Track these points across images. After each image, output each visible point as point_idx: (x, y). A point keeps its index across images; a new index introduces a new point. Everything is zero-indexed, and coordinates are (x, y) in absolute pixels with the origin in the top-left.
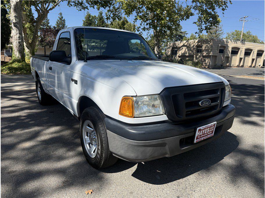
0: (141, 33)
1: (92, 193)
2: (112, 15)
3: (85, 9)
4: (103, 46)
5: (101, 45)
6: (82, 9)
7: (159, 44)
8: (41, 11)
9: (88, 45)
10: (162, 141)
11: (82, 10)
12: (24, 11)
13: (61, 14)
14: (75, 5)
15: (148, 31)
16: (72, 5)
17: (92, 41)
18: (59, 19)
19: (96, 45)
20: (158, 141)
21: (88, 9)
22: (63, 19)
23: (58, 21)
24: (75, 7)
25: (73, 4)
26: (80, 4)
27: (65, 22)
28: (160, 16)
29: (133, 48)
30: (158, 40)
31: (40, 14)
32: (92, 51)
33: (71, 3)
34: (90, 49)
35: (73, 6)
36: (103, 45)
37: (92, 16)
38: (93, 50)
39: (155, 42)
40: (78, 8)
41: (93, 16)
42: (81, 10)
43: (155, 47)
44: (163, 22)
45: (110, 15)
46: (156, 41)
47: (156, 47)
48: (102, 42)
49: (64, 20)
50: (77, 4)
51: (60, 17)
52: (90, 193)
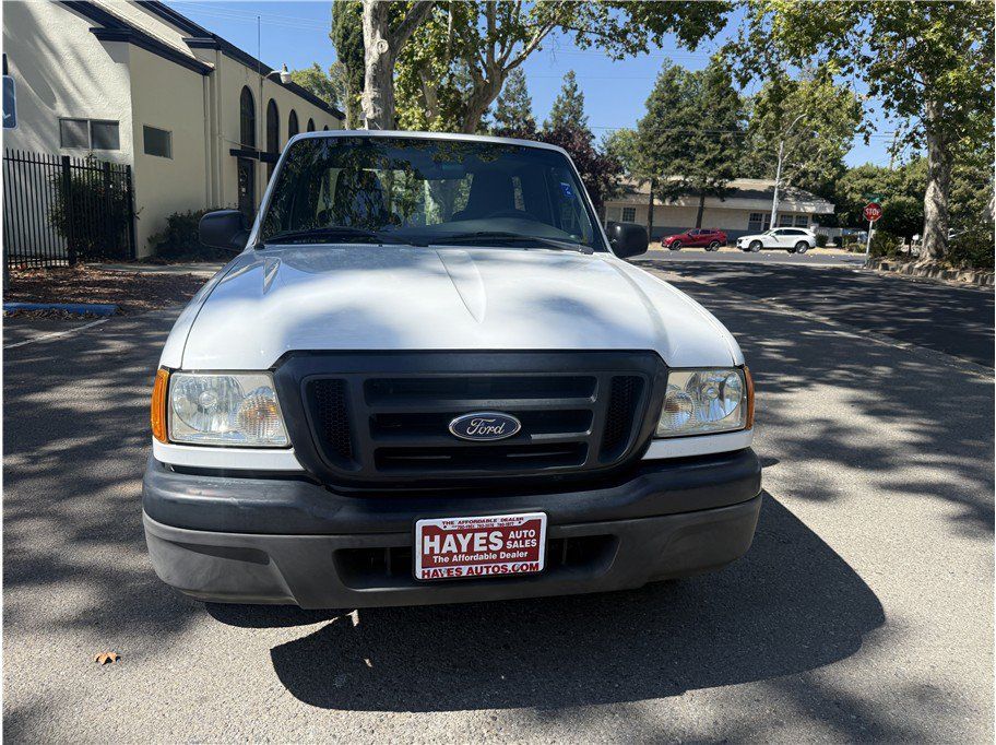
0: (868, 129)
1: (109, 660)
2: (738, 66)
3: (636, 51)
4: (712, 183)
5: (704, 182)
6: (627, 50)
7: (947, 173)
8: (484, 74)
9: (655, 184)
10: (246, 540)
11: (625, 55)
12: (432, 79)
13: (572, 76)
14: (603, 42)
15: (903, 119)
16: (589, 44)
17: (671, 169)
18: (562, 94)
19: (685, 183)
20: (230, 538)
21: (647, 52)
22: (576, 94)
23: (560, 101)
24: (603, 48)
25: (593, 37)
26: (619, 35)
27: (581, 104)
28: (940, 53)
29: (847, 188)
30: (943, 156)
31: (481, 83)
32: (667, 204)
33: (587, 36)
34: (662, 198)
35: (594, 44)
36: (715, 181)
37: (688, 75)
38: (674, 199)
39: (931, 164)
40: (612, 51)
41: (693, 72)
42: (621, 57)
43: (928, 184)
44: (951, 75)
45: (729, 67)
46: (934, 160)
47: (932, 184)
48: (712, 169)
49: (580, 99)
50: (610, 36)
51: (568, 88)
52: (102, 661)
